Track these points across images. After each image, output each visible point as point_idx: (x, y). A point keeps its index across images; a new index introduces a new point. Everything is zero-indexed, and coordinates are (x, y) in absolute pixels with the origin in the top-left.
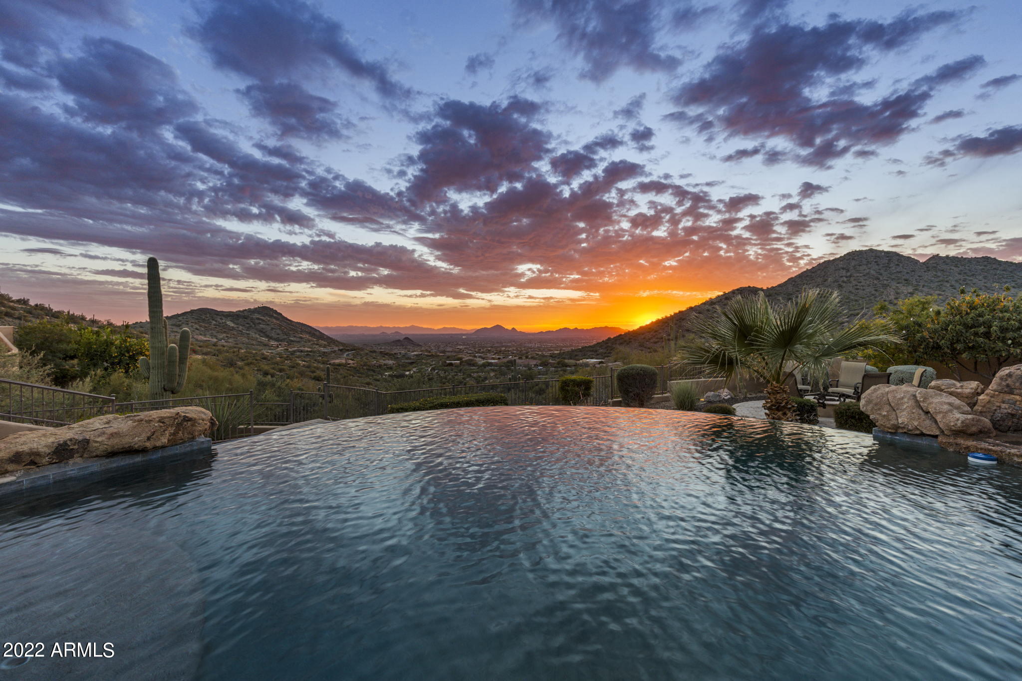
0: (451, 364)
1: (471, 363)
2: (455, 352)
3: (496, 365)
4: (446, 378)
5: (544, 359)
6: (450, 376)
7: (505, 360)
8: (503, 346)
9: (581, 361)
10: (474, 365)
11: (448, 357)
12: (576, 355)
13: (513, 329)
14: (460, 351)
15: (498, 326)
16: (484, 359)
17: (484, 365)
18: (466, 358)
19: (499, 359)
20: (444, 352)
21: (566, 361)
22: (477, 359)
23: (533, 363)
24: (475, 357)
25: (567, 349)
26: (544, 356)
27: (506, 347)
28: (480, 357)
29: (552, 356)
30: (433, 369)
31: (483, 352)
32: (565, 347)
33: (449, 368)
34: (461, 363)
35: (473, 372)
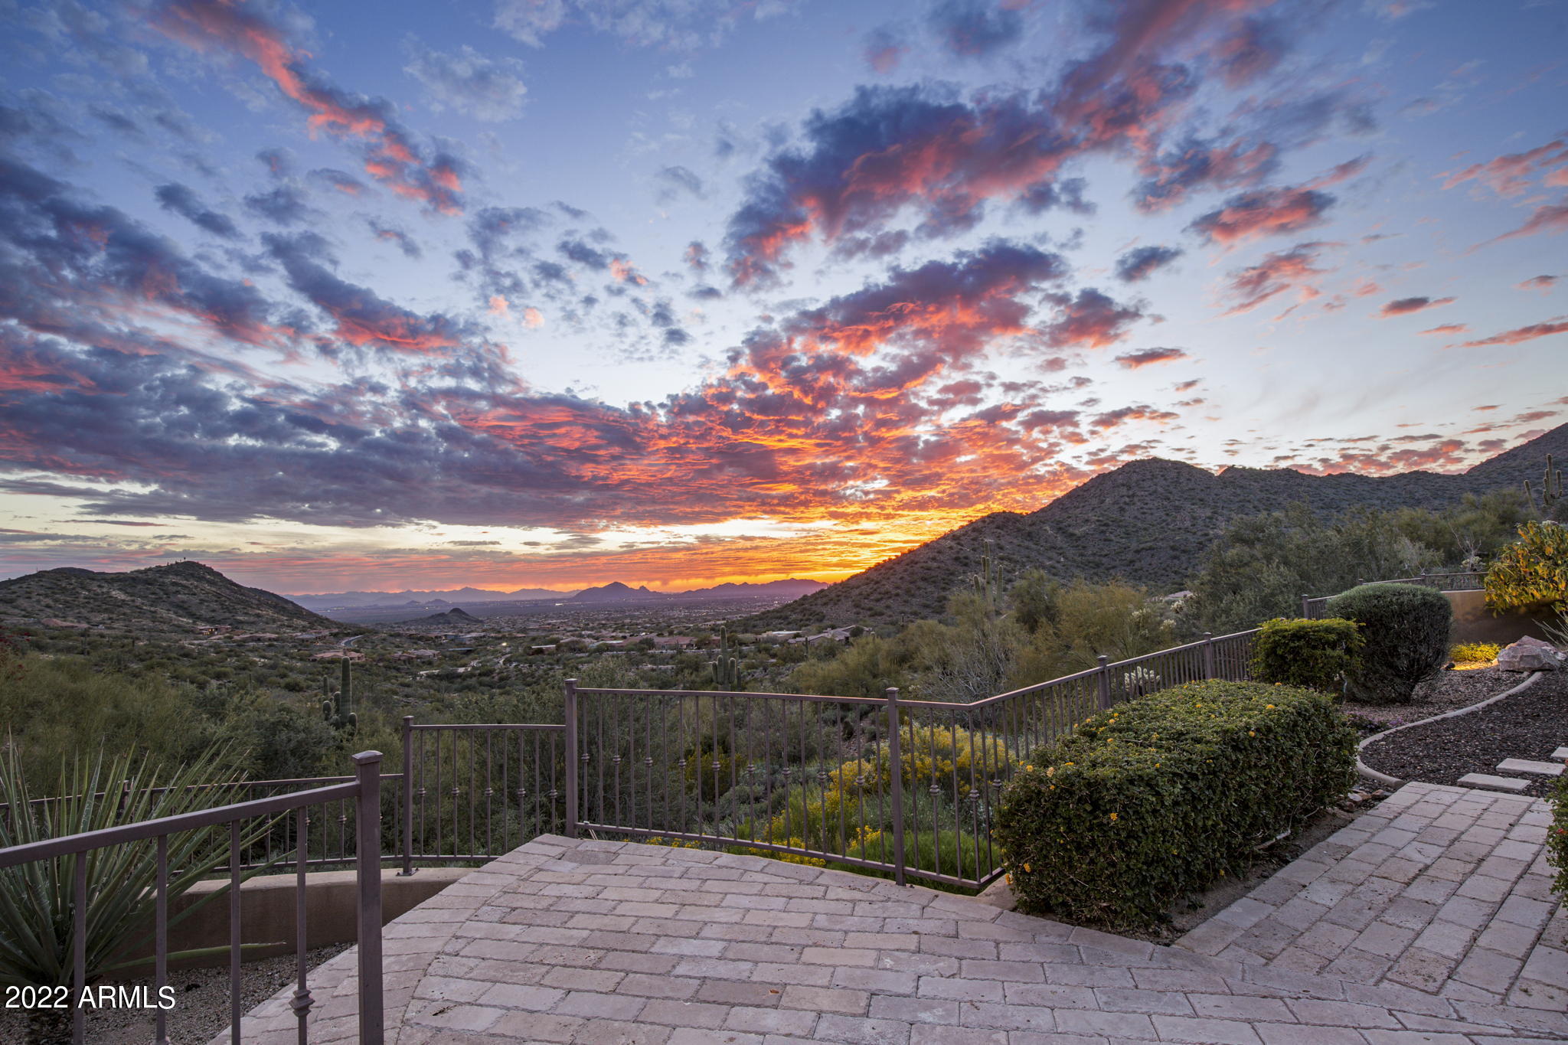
0: (540, 651)
1: (574, 648)
2: (544, 630)
3: (620, 648)
4: (532, 676)
5: (703, 635)
6: (541, 672)
7: (636, 639)
8: (626, 617)
9: (764, 635)
10: (580, 650)
11: (534, 639)
12: (754, 626)
13: (643, 588)
14: (554, 628)
15: (616, 583)
16: (597, 639)
17: (600, 650)
18: (565, 640)
19: (624, 638)
20: (524, 630)
21: (740, 636)
22: (587, 640)
23: (684, 641)
24: (581, 636)
25: (737, 617)
26: (700, 630)
27: (632, 617)
28: (589, 636)
29: (713, 629)
30: (508, 661)
31: (592, 629)
32: (730, 613)
33: (539, 657)
34: (558, 648)
35: (582, 663)
